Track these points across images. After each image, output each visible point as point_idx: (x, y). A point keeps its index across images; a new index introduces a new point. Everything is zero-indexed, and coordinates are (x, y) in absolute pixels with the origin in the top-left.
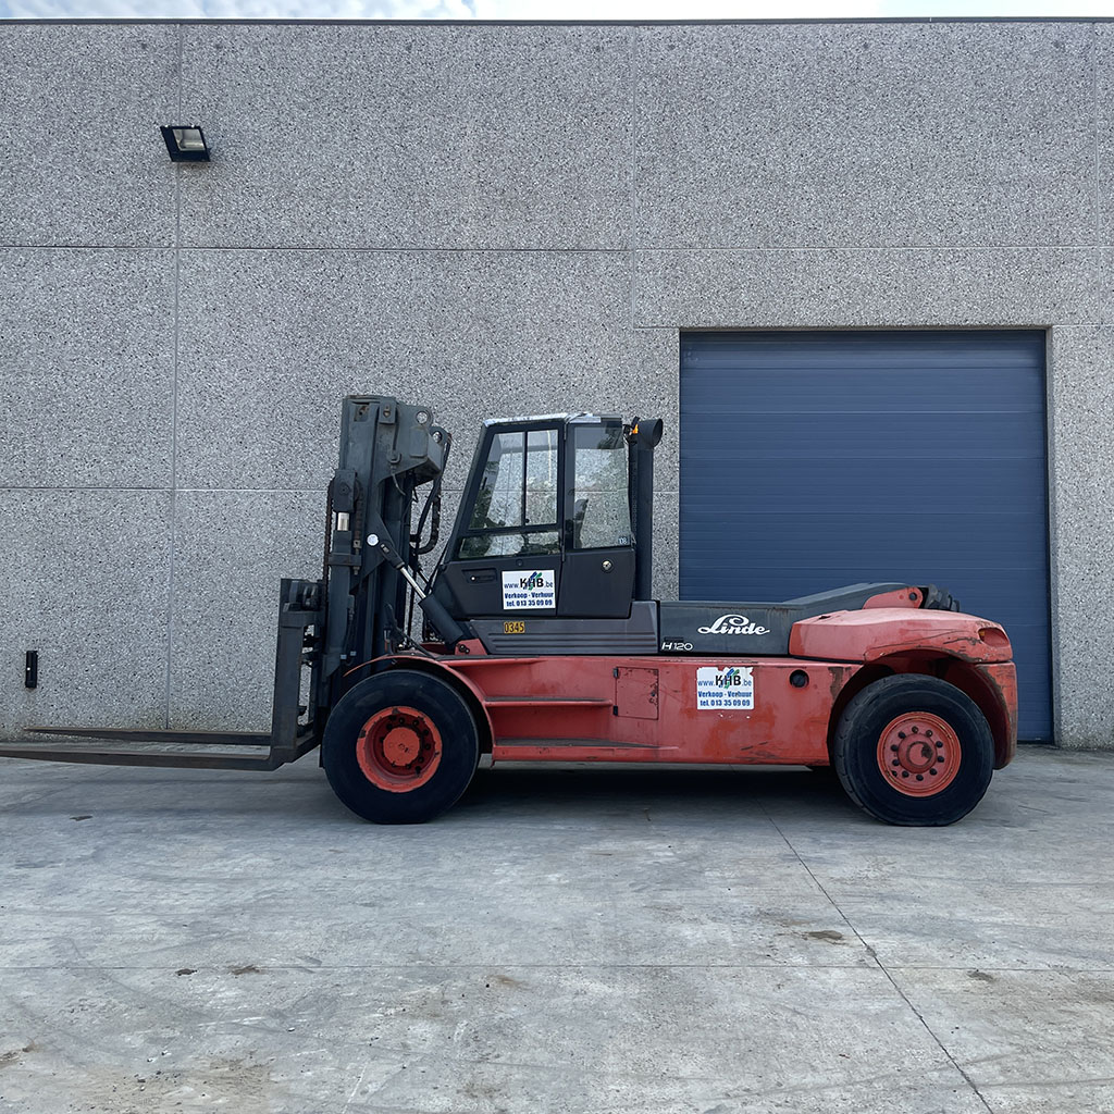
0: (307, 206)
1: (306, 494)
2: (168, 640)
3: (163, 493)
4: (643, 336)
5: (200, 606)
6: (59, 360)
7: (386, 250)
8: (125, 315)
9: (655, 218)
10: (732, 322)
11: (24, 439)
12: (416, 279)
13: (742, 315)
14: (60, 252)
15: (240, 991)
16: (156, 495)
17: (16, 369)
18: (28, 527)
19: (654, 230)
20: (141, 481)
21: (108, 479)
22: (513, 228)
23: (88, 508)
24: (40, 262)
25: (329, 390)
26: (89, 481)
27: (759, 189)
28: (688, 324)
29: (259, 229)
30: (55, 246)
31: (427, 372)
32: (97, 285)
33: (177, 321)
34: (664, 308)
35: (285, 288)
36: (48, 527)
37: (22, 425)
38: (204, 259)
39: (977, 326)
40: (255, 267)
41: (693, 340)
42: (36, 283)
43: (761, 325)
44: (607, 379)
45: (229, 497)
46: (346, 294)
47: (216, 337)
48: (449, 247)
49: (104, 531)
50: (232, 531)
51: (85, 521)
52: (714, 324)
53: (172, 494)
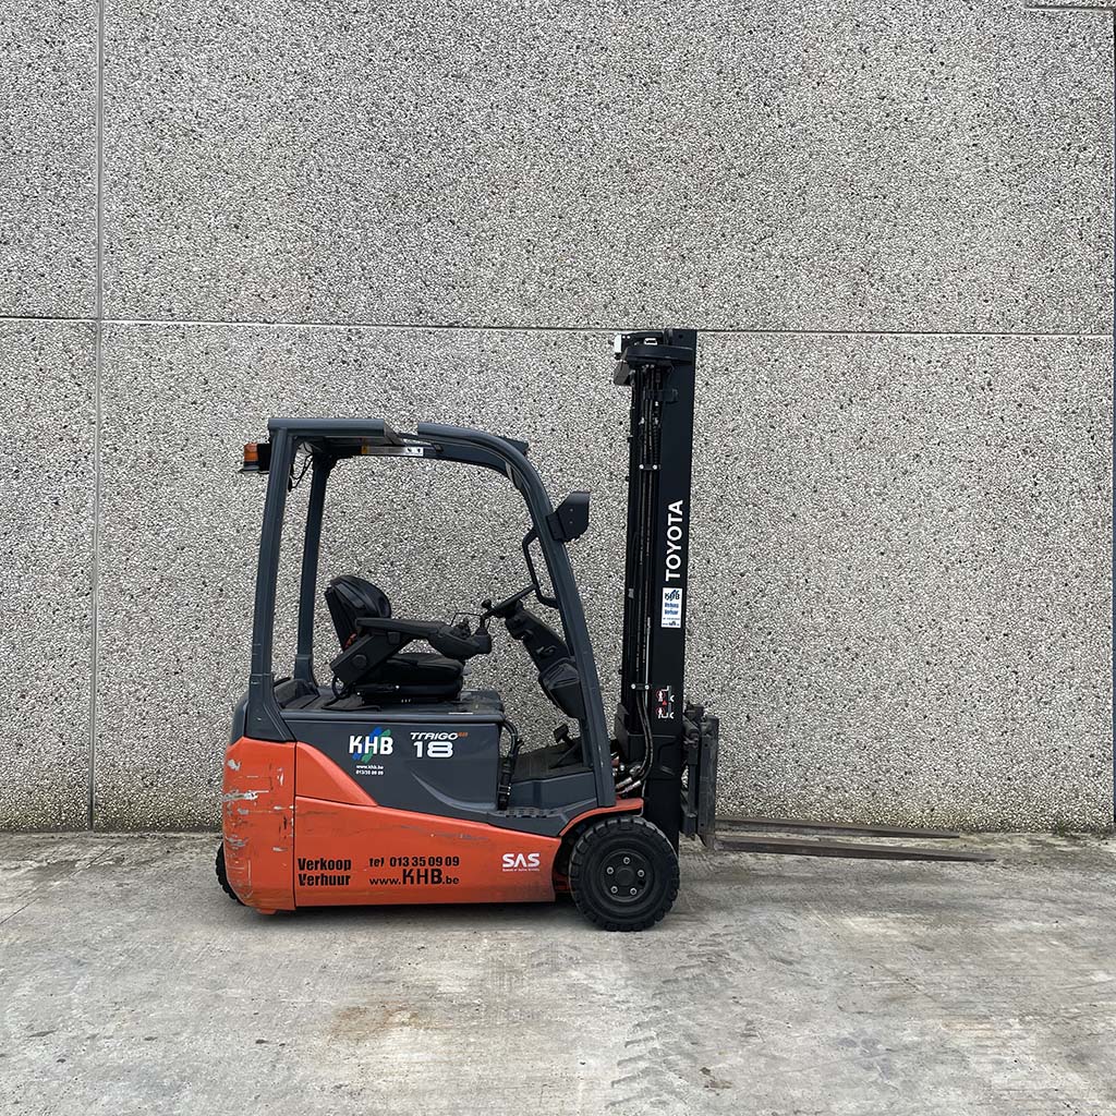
1: (370, 333)
2: (92, 626)
3: (76, 328)
4: (1046, 22)
5: (157, 558)
16: (61, 331)
31: (611, 87)
44: (973, 108)
45: (213, 339)
53: (95, 331)
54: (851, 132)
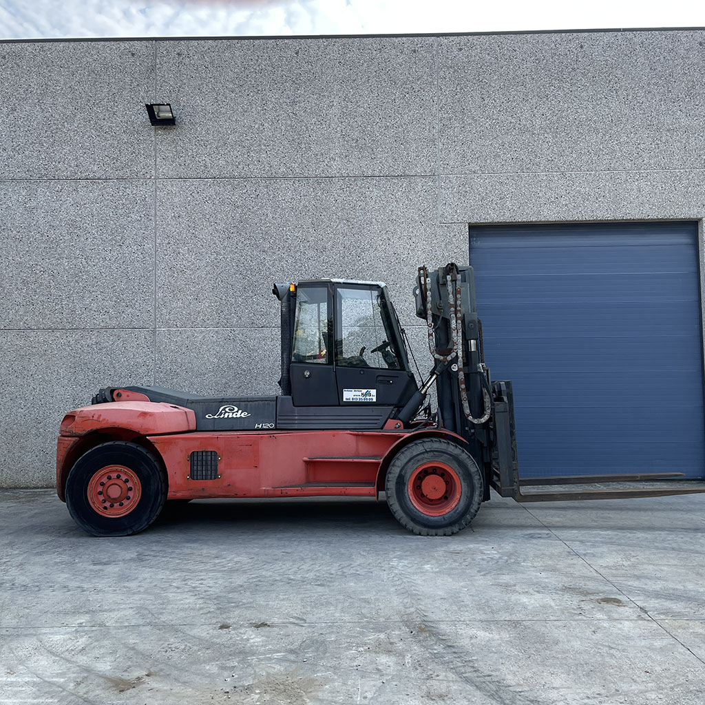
0: (235, 152)
1: (237, 330)
3: (148, 331)
4: (446, 228)
6: (83, 250)
7: (285, 178)
8: (123, 221)
9: (452, 155)
10: (501, 219)
11: (62, 299)
12: (304, 196)
13: (507, 214)
14: (83, 183)
15: (264, 638)
16: (144, 332)
17: (56, 255)
18: (65, 353)
19: (451, 163)
20: (135, 324)
21: (114, 323)
22: (363, 163)
23: (102, 341)
24: (71, 189)
25: (251, 266)
26: (102, 324)
27: (517, 136)
28: (474, 221)
29: (206, 166)
30: (80, 179)
31: (311, 253)
32: (106, 203)
33: (156, 224)
34: (458, 211)
35: (222, 203)
36: (77, 353)
37: (60, 289)
38: (172, 185)
39: (655, 219)
40: (204, 190)
41: (477, 230)
42: (68, 202)
43: (520, 220)
44: (424, 256)
45: (190, 333)
46: (261, 206)
47: (180, 234)
48: (324, 175)
49: (112, 356)
50: (192, 354)
51: (100, 349)
52: (490, 220)
53: (154, 332)
54: (386, 265)
